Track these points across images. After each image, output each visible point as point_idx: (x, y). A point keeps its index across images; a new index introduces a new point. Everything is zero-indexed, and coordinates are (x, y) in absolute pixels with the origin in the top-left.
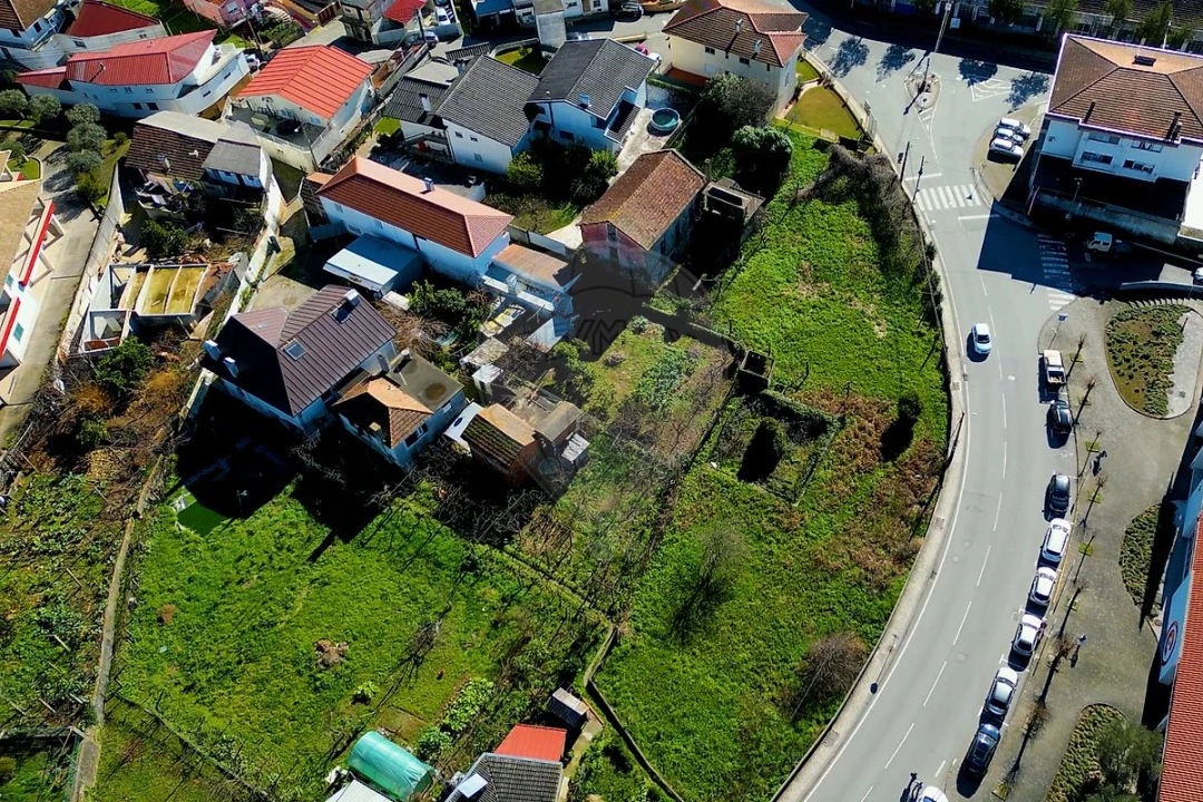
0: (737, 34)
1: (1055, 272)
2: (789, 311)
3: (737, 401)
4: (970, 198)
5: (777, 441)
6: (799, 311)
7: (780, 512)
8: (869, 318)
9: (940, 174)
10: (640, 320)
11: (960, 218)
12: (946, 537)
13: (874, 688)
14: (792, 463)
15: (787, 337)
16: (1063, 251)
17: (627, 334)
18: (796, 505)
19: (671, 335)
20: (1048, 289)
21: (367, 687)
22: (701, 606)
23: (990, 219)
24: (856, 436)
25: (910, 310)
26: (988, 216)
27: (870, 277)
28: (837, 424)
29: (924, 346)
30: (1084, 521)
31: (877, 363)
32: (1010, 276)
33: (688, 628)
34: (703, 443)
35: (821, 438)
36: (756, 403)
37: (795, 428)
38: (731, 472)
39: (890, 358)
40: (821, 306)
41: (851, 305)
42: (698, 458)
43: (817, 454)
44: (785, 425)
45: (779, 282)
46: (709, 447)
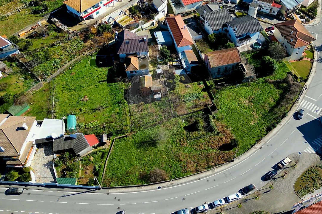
0: (291, 34)
1: (317, 143)
2: (236, 103)
3: (202, 112)
4: (317, 111)
5: (198, 126)
6: (239, 105)
7: (183, 140)
8: (253, 118)
9: (316, 100)
10: (202, 82)
11: (307, 114)
12: (212, 175)
13: (159, 188)
14: (199, 133)
15: (229, 109)
17: (196, 83)
18: (188, 141)
19: (204, 90)
20: (310, 146)
21: (83, 109)
22: (149, 144)
23: (316, 119)
24: (218, 139)
25: (265, 124)
26: (316, 118)
27: (265, 110)
28: (216, 133)
29: (259, 134)
30: (247, 200)
31: (243, 129)
32: (303, 135)
33: (142, 146)
34: (185, 115)
35: (209, 133)
36: (205, 116)
37: (207, 127)
38: (184, 125)
39: (247, 130)
40: (245, 108)
41: (253, 112)
42: (180, 117)
43: (204, 135)
44: (205, 125)
45: (242, 96)
46: (185, 116)
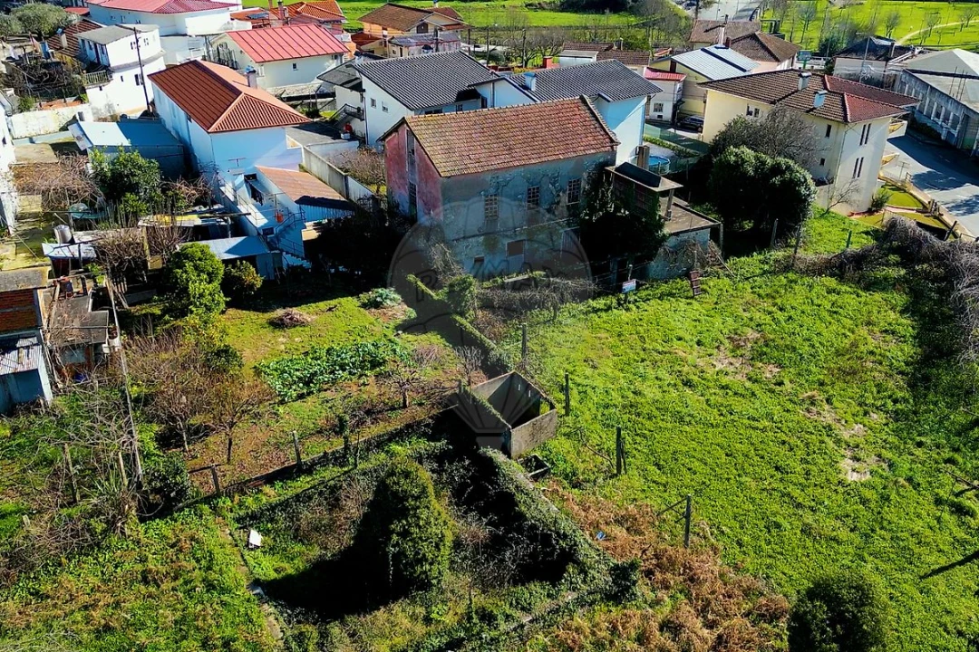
3: (423, 445)
5: (405, 534)
6: (688, 383)
8: (838, 442)
14: (428, 620)
15: (631, 408)
27: (878, 386)
28: (602, 578)
29: (961, 535)
31: (809, 518)
34: (270, 479)
35: (535, 587)
36: (458, 470)
37: (494, 546)
38: (268, 568)
39: (850, 522)
40: (741, 391)
41: (808, 411)
42: (224, 503)
43: (487, 617)
44: (476, 529)
45: (680, 339)
46: (271, 494)
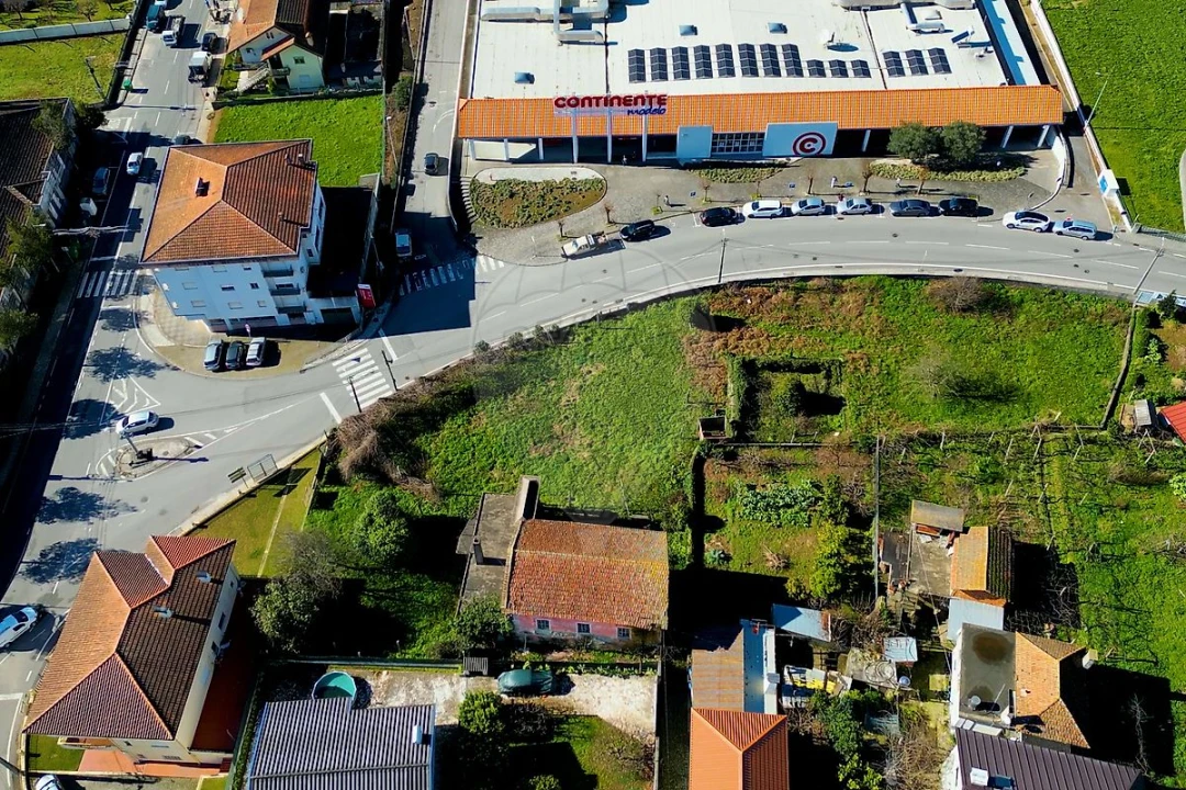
1: (451, 275)
4: (357, 360)
8: (586, 380)
9: (323, 396)
10: (710, 562)
11: (395, 360)
16: (420, 276)
17: (734, 566)
18: (841, 360)
19: (716, 524)
20: (477, 272)
22: (978, 389)
23: (387, 336)
25: (559, 355)
26: (385, 339)
27: (528, 395)
32: (471, 302)
33: (1002, 392)
